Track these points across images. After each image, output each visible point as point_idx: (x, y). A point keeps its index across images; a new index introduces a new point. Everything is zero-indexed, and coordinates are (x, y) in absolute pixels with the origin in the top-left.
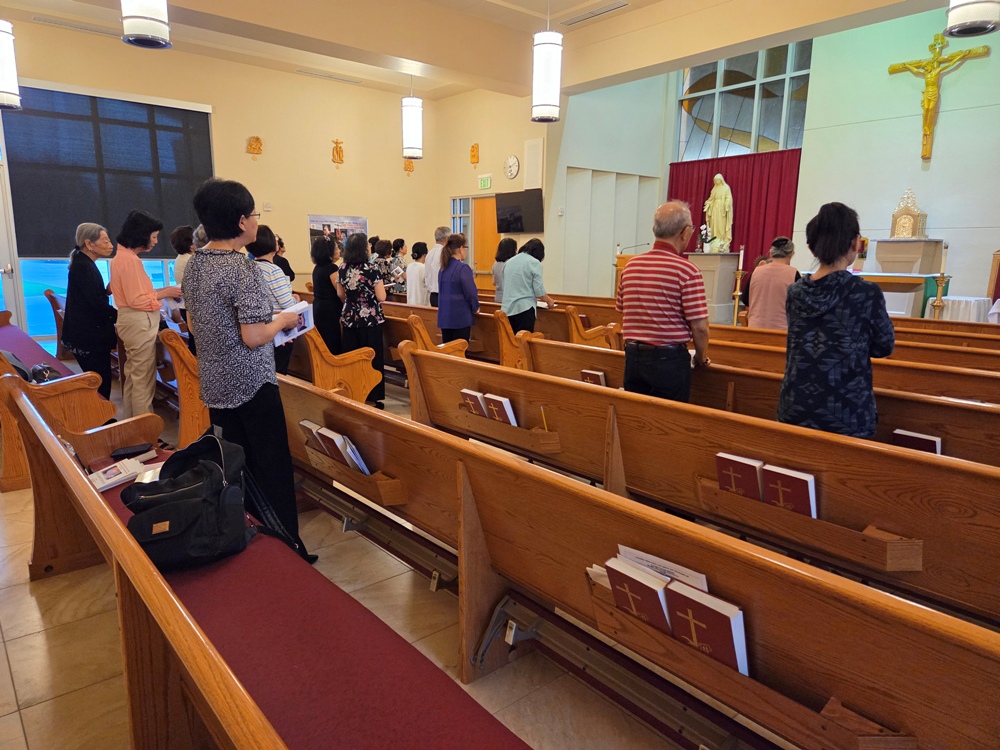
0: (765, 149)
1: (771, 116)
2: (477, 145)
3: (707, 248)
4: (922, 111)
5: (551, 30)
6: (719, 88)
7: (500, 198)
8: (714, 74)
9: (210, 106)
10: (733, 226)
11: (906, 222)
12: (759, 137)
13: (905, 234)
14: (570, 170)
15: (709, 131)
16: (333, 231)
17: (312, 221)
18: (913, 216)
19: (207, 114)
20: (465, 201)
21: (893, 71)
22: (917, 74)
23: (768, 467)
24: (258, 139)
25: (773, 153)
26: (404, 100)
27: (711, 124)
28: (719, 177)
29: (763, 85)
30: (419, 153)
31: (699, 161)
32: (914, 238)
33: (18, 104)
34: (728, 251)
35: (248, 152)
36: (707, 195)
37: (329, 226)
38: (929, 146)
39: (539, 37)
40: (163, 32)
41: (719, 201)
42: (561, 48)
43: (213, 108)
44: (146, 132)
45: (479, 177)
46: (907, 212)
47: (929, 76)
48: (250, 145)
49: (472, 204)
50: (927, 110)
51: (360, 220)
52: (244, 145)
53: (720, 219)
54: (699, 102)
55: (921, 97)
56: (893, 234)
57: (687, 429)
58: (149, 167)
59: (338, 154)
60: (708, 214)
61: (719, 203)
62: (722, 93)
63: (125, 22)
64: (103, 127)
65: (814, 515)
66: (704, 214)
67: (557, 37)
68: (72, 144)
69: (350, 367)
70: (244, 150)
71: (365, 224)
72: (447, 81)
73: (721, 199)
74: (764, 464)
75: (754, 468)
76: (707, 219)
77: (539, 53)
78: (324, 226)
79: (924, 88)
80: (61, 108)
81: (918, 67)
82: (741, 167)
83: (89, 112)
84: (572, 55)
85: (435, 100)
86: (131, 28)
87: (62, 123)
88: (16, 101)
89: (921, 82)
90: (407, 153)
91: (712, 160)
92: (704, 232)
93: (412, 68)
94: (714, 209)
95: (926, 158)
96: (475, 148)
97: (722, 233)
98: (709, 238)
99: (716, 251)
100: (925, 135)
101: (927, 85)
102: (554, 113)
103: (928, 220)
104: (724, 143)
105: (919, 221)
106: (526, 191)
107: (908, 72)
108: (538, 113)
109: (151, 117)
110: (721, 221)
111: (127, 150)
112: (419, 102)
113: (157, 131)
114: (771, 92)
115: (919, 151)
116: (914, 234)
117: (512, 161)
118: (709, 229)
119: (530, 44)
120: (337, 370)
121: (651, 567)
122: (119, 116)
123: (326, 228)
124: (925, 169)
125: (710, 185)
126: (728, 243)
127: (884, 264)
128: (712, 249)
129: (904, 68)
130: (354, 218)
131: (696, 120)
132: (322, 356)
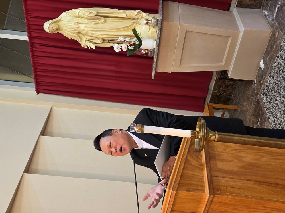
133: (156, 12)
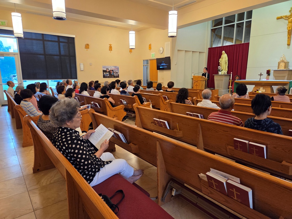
0: (238, 43)
1: (240, 33)
2: (151, 44)
3: (220, 73)
4: (287, 31)
5: (174, 10)
6: (223, 25)
7: (158, 59)
8: (222, 21)
9: (75, 36)
10: (228, 66)
11: (283, 65)
12: (236, 40)
13: (282, 68)
14: (178, 51)
15: (220, 38)
16: (109, 70)
17: (103, 68)
18: (285, 63)
19: (74, 38)
20: (147, 61)
21: (278, 19)
22: (286, 19)
23: (250, 143)
24: (88, 44)
25: (240, 44)
26: (130, 32)
27: (221, 36)
28: (223, 52)
29: (237, 24)
30: (134, 47)
31: (217, 47)
32: (285, 69)
33: (23, 37)
34: (226, 74)
35: (85, 48)
36: (220, 57)
37: (108, 69)
38: (289, 41)
39: (170, 12)
40: (64, 15)
41: (223, 59)
42: (177, 15)
43: (76, 36)
44: (57, 43)
45: (151, 53)
46: (283, 61)
47: (289, 20)
48: (86, 46)
49: (149, 61)
50: (289, 30)
51: (117, 67)
52: (84, 46)
53: (224, 64)
54: (217, 30)
55: (286, 26)
56: (278, 68)
57: (224, 131)
58: (58, 53)
59: (111, 48)
60: (221, 63)
61: (224, 60)
62: (225, 27)
63: (54, 13)
64: (45, 42)
65: (265, 158)
66: (219, 63)
67: (176, 12)
68: (37, 48)
69: (117, 111)
70: (84, 48)
71: (118, 68)
72: (141, 26)
73: (224, 58)
74: (249, 142)
75: (246, 143)
76: (220, 65)
77: (170, 17)
78: (107, 69)
79: (288, 24)
80: (34, 37)
81: (286, 17)
82: (230, 49)
83: (41, 38)
84: (180, 17)
85: (138, 31)
86: (55, 15)
87: (34, 41)
88: (22, 36)
89: (287, 22)
90: (131, 47)
91: (221, 47)
92: (219, 69)
93: (132, 22)
94: (222, 62)
95: (289, 45)
96: (150, 45)
97: (225, 68)
98: (221, 70)
99: (223, 74)
100: (288, 38)
101: (289, 23)
102: (175, 34)
103: (289, 64)
104: (225, 42)
105: (287, 64)
106: (166, 57)
107: (283, 19)
108: (170, 35)
109: (59, 39)
110: (224, 65)
111: (52, 49)
112: (134, 32)
113: (60, 43)
114: (240, 26)
115: (286, 43)
116: (285, 68)
117: (161, 49)
118: (221, 67)
119: (168, 14)
120: (114, 112)
121: (221, 175)
122: (50, 39)
123: (107, 70)
124: (288, 48)
125: (221, 54)
126: (227, 72)
127: (276, 77)
128: (221, 73)
129: (281, 18)
130: (115, 66)
131: (216, 35)
132: (110, 108)
133: (228, 74)
